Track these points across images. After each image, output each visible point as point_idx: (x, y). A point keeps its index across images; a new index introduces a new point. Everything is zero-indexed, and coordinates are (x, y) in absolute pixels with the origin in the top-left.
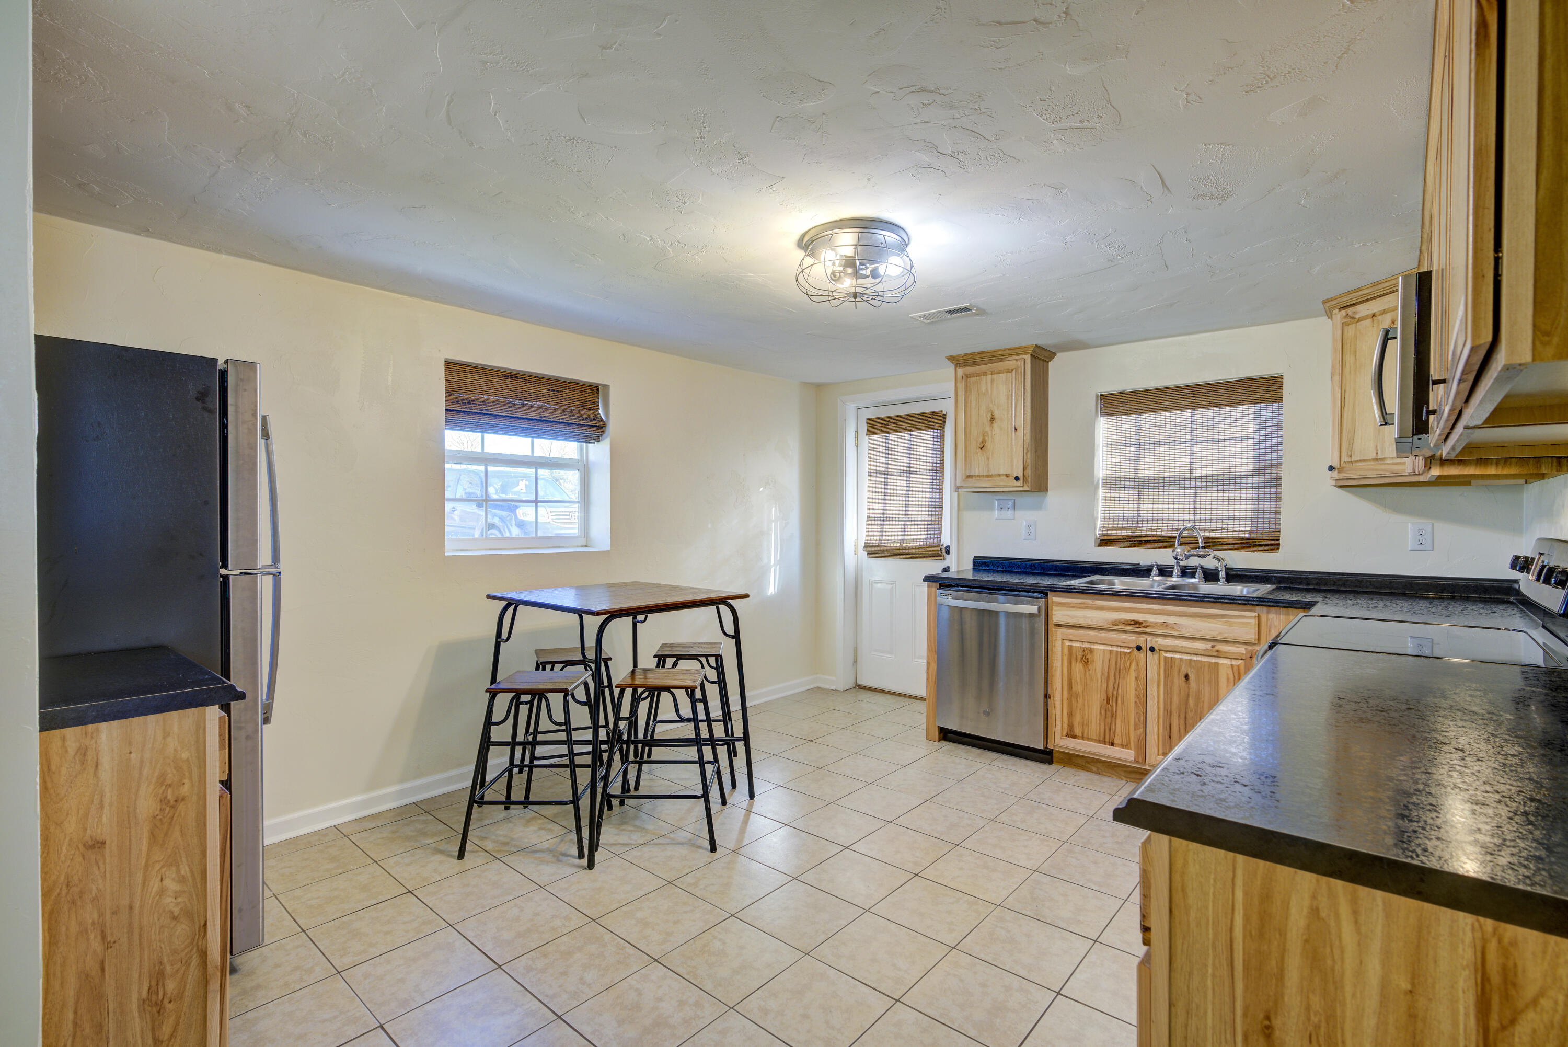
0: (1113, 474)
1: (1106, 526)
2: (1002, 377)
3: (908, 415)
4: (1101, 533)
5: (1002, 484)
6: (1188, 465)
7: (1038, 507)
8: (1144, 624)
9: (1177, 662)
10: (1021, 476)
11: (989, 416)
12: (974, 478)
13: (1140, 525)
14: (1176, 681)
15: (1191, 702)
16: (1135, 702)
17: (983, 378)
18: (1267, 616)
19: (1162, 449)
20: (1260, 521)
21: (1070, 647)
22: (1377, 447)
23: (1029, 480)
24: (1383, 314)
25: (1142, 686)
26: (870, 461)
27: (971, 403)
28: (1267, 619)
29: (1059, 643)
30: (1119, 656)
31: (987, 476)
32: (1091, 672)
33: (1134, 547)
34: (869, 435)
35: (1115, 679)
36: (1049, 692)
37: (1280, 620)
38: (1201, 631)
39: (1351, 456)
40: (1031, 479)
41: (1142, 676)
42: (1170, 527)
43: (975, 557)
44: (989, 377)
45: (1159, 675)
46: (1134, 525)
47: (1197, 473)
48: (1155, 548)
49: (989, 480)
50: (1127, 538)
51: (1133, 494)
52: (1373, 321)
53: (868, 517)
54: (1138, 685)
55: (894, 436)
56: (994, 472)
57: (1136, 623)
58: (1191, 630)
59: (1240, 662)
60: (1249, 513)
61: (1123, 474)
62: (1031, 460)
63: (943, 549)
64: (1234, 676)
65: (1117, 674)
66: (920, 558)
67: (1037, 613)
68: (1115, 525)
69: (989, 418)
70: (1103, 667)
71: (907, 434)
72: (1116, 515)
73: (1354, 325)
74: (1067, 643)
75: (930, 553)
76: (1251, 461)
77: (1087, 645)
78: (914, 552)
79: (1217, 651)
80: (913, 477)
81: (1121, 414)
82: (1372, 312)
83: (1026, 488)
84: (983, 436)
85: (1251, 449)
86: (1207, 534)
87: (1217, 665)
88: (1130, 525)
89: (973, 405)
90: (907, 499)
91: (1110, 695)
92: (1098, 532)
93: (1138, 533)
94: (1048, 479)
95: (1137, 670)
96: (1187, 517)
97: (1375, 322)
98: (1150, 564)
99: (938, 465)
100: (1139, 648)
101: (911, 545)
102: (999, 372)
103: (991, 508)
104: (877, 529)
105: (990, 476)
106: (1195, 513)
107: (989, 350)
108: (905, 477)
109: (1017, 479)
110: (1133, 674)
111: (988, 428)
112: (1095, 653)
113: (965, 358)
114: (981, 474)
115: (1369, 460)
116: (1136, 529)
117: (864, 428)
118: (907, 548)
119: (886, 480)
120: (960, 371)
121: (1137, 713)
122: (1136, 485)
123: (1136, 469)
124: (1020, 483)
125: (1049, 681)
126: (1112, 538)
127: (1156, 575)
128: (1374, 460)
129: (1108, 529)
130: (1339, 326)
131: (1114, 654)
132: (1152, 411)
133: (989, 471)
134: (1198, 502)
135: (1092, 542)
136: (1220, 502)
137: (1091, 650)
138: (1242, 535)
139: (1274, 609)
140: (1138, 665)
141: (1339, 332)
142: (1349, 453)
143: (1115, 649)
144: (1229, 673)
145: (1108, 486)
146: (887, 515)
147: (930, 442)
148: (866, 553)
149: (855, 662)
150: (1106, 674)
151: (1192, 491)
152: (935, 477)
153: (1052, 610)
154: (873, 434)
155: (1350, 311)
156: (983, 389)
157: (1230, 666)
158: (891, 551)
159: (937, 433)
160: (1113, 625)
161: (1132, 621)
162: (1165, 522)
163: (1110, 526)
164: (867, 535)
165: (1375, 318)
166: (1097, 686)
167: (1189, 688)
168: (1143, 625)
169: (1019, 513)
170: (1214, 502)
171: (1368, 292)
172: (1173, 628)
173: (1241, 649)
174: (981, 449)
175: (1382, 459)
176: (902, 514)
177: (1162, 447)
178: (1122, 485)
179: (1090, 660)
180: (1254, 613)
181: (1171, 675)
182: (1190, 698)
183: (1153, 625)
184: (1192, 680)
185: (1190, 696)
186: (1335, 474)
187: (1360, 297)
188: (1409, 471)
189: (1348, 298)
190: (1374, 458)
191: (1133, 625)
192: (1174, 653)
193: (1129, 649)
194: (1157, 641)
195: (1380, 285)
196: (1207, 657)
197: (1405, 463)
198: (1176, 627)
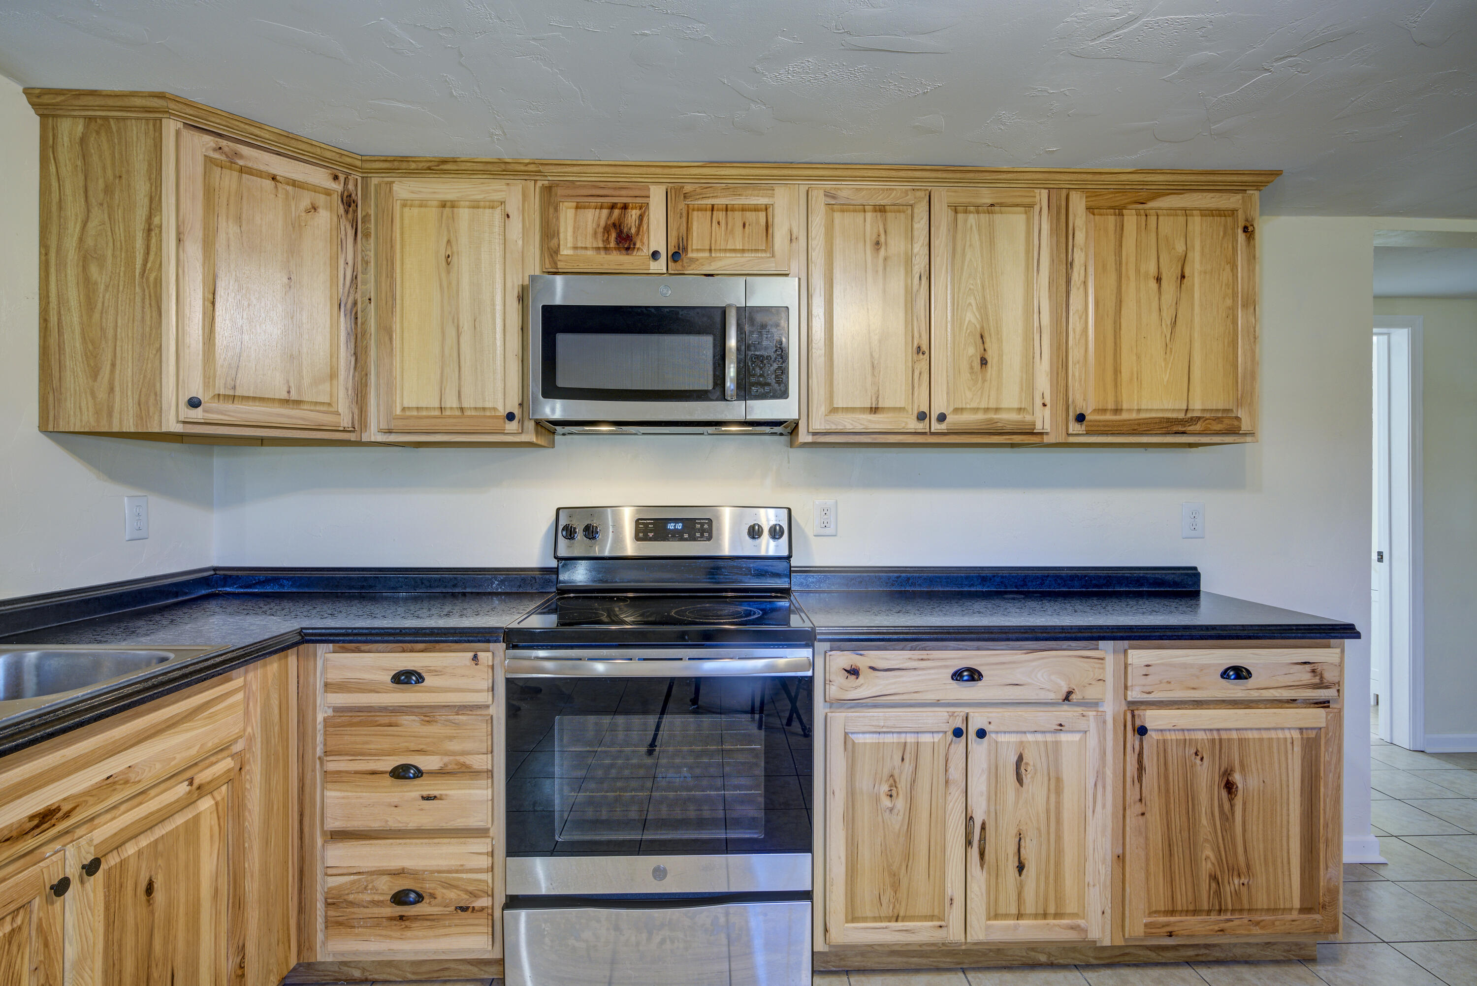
8: (66, 808)
9: (132, 865)
14: (130, 914)
15: (158, 943)
22: (289, 382)
24: (293, 185)
37: (257, 679)
38: (174, 758)
39: (233, 388)
52: (276, 187)
57: (45, 818)
58: (157, 767)
59: (224, 788)
64: (219, 824)
73: (235, 174)
79: (199, 787)
82: (272, 171)
87: (196, 819)
97: (279, 190)
115: (272, 400)
128: (280, 401)
130: (200, 157)
142: (231, 382)
144: (213, 823)
155: (224, 144)
157: (214, 807)
161: (31, 818)
165: (278, 184)
167: (153, 913)
168: (60, 814)
171: (267, 136)
172: (127, 782)
173: (228, 761)
175: (298, 402)
180: (238, 682)
181: (119, 907)
182: (156, 935)
183: (84, 799)
184: (159, 889)
185: (156, 931)
186: (197, 414)
187: (247, 135)
188: (346, 425)
189: (224, 123)
190: (282, 398)
191: (37, 826)
192: (123, 847)
193: (17, 915)
194: (92, 840)
195: (293, 141)
196: (180, 813)
197: (338, 414)
198: (133, 777)
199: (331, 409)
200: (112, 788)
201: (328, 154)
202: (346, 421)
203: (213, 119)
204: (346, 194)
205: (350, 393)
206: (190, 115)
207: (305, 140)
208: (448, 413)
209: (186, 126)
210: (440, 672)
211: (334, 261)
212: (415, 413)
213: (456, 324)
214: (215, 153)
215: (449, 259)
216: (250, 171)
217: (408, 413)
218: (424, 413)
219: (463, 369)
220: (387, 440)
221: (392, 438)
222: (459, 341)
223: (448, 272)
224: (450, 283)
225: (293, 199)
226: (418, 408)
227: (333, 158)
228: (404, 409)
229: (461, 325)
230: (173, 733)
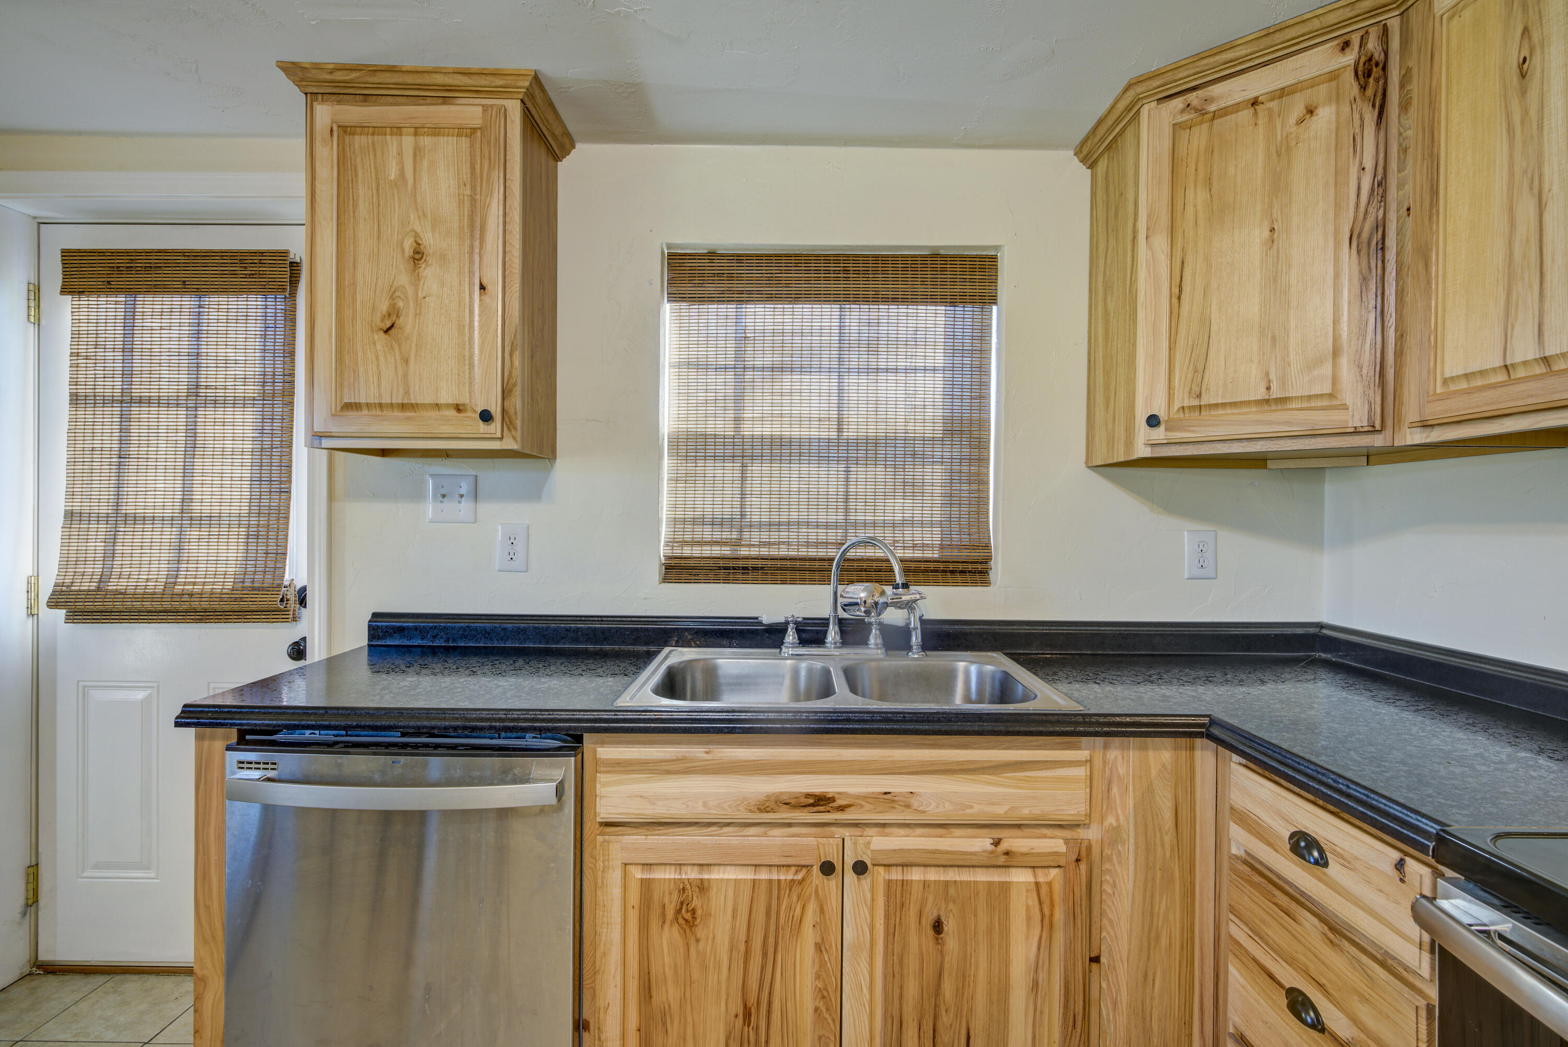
0: (692, 427)
1: (679, 537)
2: (448, 146)
3: (192, 251)
4: (670, 554)
5: (446, 429)
6: (834, 414)
7: (535, 493)
8: (840, 802)
9: (916, 891)
10: (496, 411)
11: (408, 244)
12: (365, 412)
13: (746, 535)
14: (913, 938)
15: (948, 988)
16: (816, 1009)
17: (392, 142)
18: (1104, 755)
19: (788, 381)
20: (955, 527)
21: (646, 885)
22: (1267, 374)
23: (518, 423)
24: (1281, 97)
25: (832, 966)
26: (75, 366)
27: (355, 206)
28: (1104, 762)
29: (615, 877)
30: (775, 893)
31: (403, 407)
32: (701, 945)
33: (736, 581)
34: (71, 293)
35: (765, 954)
36: (586, 1014)
37: (1128, 761)
38: (971, 807)
39: (1199, 396)
40: (523, 421)
41: (834, 938)
42: (803, 539)
43: (375, 615)
44: (408, 141)
45: (872, 928)
46: (735, 535)
47: (850, 433)
48: (774, 582)
49: (408, 418)
50: (721, 563)
51: (731, 471)
52: (1256, 113)
53: (70, 515)
54: (822, 964)
55: (149, 304)
56: (416, 397)
57: (820, 801)
58: (948, 806)
59: (1054, 872)
60: (937, 511)
61: (710, 431)
62: (523, 372)
63: (292, 596)
64: (1041, 910)
65: (771, 940)
66: (227, 621)
67: (554, 801)
68: (698, 537)
69: (408, 251)
70: (733, 928)
71: (188, 302)
72: (698, 513)
73: (1205, 126)
74: (638, 874)
75: (253, 607)
76: (939, 413)
77: (692, 874)
78: (205, 605)
79: (1007, 853)
80: (206, 415)
81: (711, 300)
82: (1251, 95)
83: (509, 444)
84: (392, 298)
85: (939, 390)
86: (909, 554)
87: (1005, 887)
88: (726, 535)
89: (363, 209)
90: (187, 472)
91: (752, 1000)
92: (663, 551)
93: (744, 552)
94: (555, 429)
95: (821, 926)
96: (832, 518)
97: (1261, 115)
98: (782, 620)
99: (278, 387)
100: (828, 868)
101: (198, 588)
102: (436, 131)
103: (417, 495)
104: (96, 546)
105: (413, 407)
106: (847, 510)
107: (408, 63)
108: (182, 412)
109: (486, 416)
110: (809, 936)
111: (404, 279)
112: (713, 892)
113: (338, 76)
114: (386, 399)
115: (1248, 403)
116: (738, 543)
117: (54, 276)
118: (186, 598)
119: (125, 419)
120: (324, 113)
121: (820, 1038)
122: (738, 452)
123: (738, 420)
124: (495, 428)
125: (586, 982)
126: (692, 563)
127: (793, 646)
128: (1259, 402)
129: (684, 543)
130: (1167, 130)
131: (763, 887)
132: (773, 299)
133: (407, 393)
134: (852, 489)
135: (654, 572)
136: (890, 487)
137: (703, 887)
138: (929, 555)
139: (1117, 740)
140: (822, 911)
141: (1167, 144)
142: (1196, 389)
143: (763, 875)
144: (1030, 903)
145: (682, 452)
146: (129, 508)
147: (255, 327)
148: (62, 613)
149: (32, 901)
150: (742, 947)
151: (842, 467)
152: (268, 414)
153: (594, 781)
154: (81, 293)
155: (1194, 98)
156: (393, 174)
157: (1033, 887)
158: (138, 605)
159: (276, 304)
160: (761, 810)
161: (808, 795)
162: (794, 528)
163: (688, 537)
164: (65, 563)
165: (1259, 108)
166: (719, 982)
167: (942, 953)
168: (835, 804)
169: (486, 508)
170: (880, 488)
171: (1243, 52)
172: (908, 806)
173: (1055, 844)
174: (386, 331)
175: (1283, 400)
176: (172, 508)
177: (787, 377)
178: (710, 452)
179: (699, 912)
180: (1083, 754)
181: (900, 924)
182: (946, 979)
183: (859, 802)
184: (951, 933)
185: (946, 974)
186: (1159, 434)
187: (1222, 67)
188: (1358, 424)
189: (1192, 71)
190: (1259, 398)
191: (809, 805)
192: (909, 868)
193: (800, 871)
194: (869, 843)
195: (1278, 35)
196: (984, 869)
197: (1344, 407)
198: (915, 803)
199: (1335, 402)
200: (890, 805)
201: (1332, 18)
202: (1357, 416)
203: (1180, 75)
204: (1363, 59)
205: (1365, 371)
206: (1158, 87)
207: (1291, 22)
208: (1521, 373)
209: (1160, 101)
210: (1349, 862)
211: (1339, 174)
212: (1464, 385)
213: (1536, 191)
214: (1183, 115)
215: (1525, 66)
216: (1225, 112)
217: (1453, 387)
218: (1479, 382)
219: (1548, 278)
220: (1428, 441)
221: (1437, 436)
222: (1541, 222)
223: (1523, 92)
224: (1525, 112)
225: (1279, 116)
226: (1466, 376)
227: (1341, 19)
228: (1445, 381)
229: (1546, 188)
230: (970, 779)
